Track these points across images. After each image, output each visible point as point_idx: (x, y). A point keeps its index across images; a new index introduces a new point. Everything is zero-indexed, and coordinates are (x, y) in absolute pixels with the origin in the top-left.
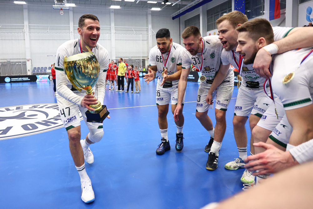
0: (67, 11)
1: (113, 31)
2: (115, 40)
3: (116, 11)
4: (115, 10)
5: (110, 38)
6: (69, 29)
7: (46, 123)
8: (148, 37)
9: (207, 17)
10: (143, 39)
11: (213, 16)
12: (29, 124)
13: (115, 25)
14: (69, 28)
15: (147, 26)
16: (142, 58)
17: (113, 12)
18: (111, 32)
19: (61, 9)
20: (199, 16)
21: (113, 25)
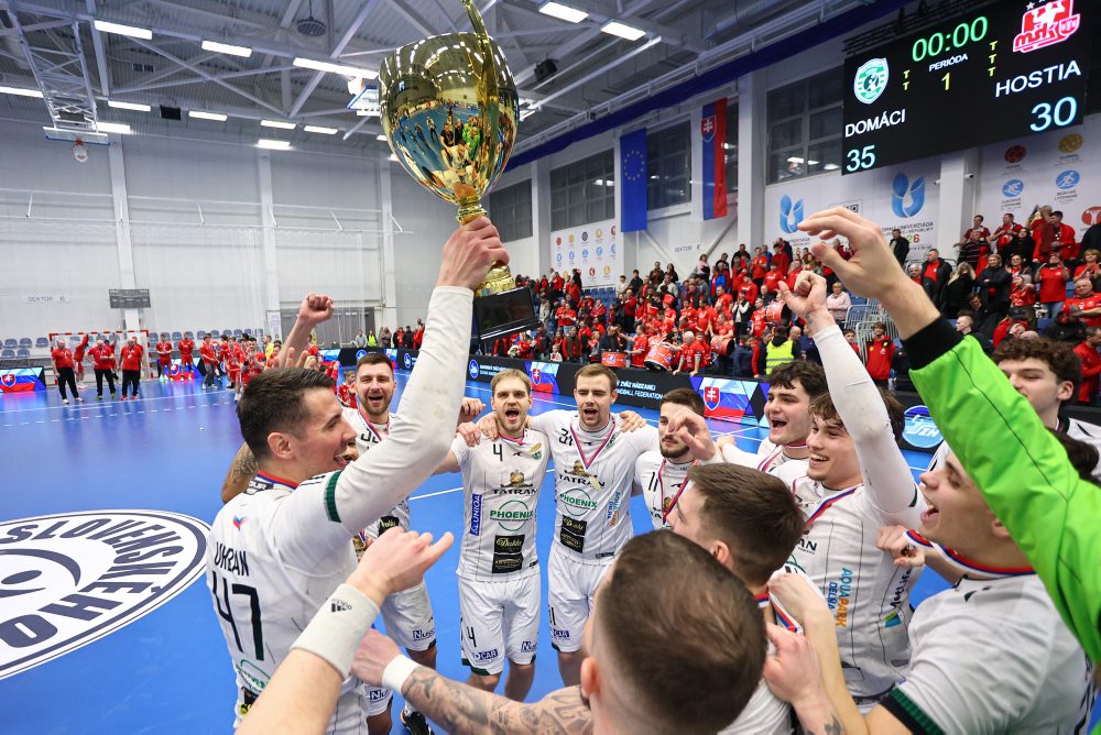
0: (100, 148)
1: (269, 221)
2: (277, 247)
3: (275, 158)
4: (274, 156)
5: (258, 243)
6: (113, 208)
7: (79, 607)
8: (381, 240)
9: (552, 189)
10: (366, 246)
11: (568, 188)
12: (24, 619)
13: (274, 202)
14: (109, 205)
15: (378, 205)
16: (363, 305)
17: (265, 157)
18: (261, 223)
19: (79, 142)
20: (528, 184)
21: (267, 199)
